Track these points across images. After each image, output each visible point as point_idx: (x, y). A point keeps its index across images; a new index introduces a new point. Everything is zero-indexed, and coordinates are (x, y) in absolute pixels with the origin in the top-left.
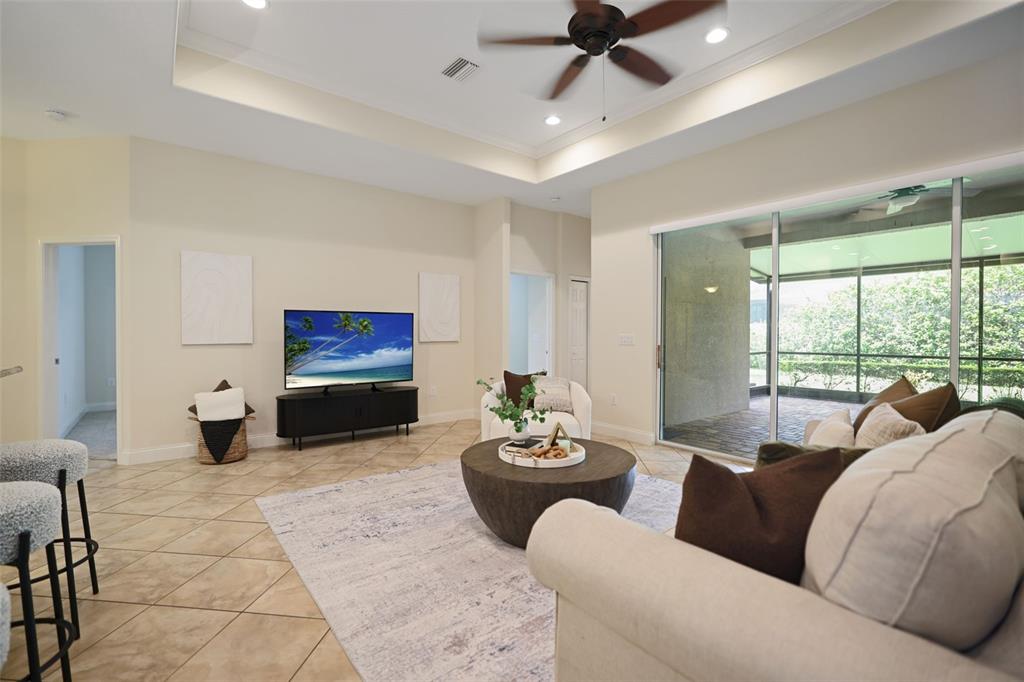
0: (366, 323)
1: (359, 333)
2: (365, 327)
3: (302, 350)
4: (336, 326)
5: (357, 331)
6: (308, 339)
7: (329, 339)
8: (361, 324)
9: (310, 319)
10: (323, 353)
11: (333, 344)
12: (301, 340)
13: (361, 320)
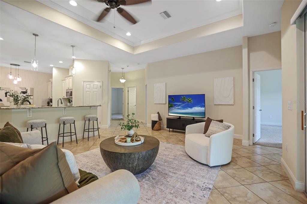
0: (190, 99)
1: (188, 102)
2: (190, 100)
3: (171, 106)
4: (181, 100)
5: (187, 102)
6: (173, 103)
7: (179, 104)
8: (188, 100)
9: (173, 98)
10: (177, 107)
11: (180, 105)
12: (171, 104)
13: (188, 98)
